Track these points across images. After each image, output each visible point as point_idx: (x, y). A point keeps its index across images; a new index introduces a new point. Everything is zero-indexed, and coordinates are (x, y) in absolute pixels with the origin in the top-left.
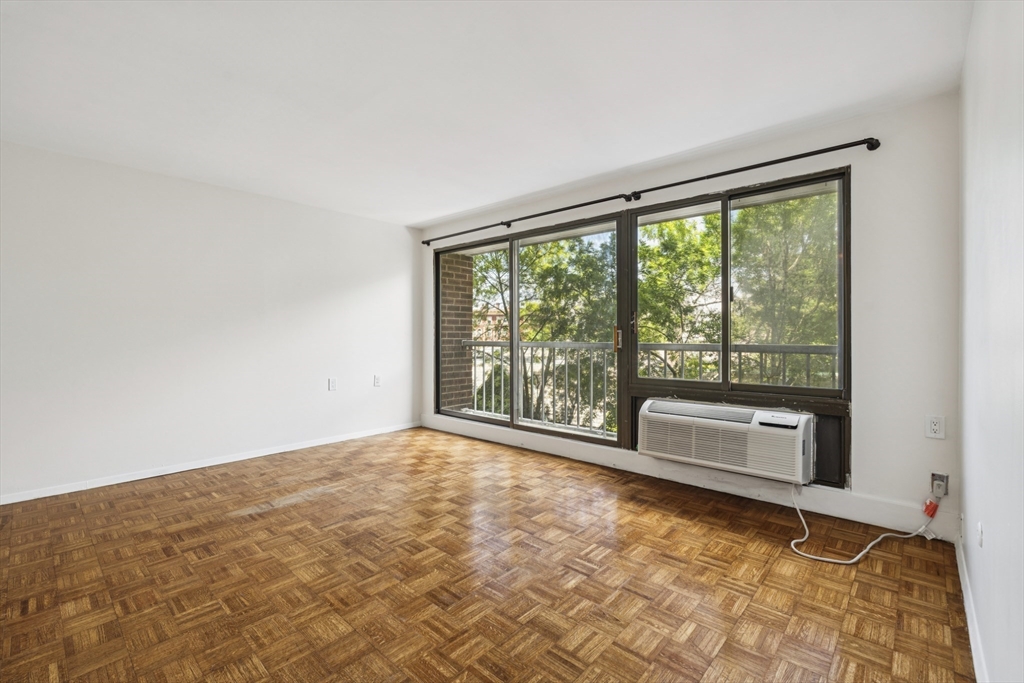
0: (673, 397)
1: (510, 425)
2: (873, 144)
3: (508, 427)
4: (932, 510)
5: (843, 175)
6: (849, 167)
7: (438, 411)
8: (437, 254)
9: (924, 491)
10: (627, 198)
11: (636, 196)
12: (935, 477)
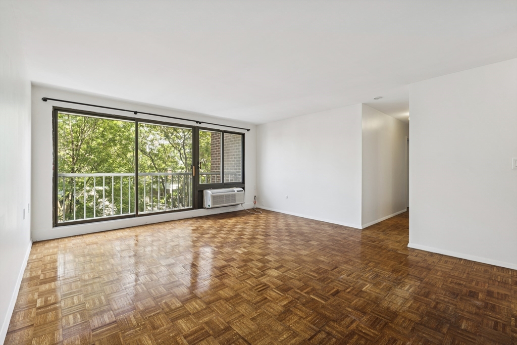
2: (248, 130)
6: (244, 133)
7: (56, 225)
9: (253, 200)
10: (197, 122)
11: (200, 123)
12: (255, 196)
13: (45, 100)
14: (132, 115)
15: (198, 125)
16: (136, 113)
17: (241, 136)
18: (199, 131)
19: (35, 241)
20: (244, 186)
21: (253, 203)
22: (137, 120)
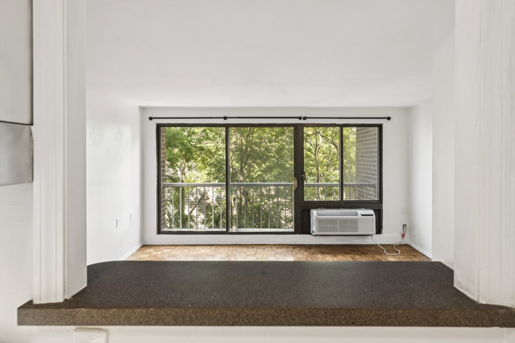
0: (321, 208)
1: (227, 233)
2: (389, 118)
3: (225, 234)
4: (403, 236)
5: (380, 127)
6: (382, 124)
7: (159, 232)
8: (159, 126)
9: (401, 230)
10: (300, 118)
11: (305, 118)
12: (404, 226)
13: (151, 119)
14: (222, 121)
15: (302, 121)
16: (225, 118)
17: (376, 128)
18: (303, 129)
19: (145, 244)
20: (382, 207)
21: (400, 236)
22: (227, 126)
